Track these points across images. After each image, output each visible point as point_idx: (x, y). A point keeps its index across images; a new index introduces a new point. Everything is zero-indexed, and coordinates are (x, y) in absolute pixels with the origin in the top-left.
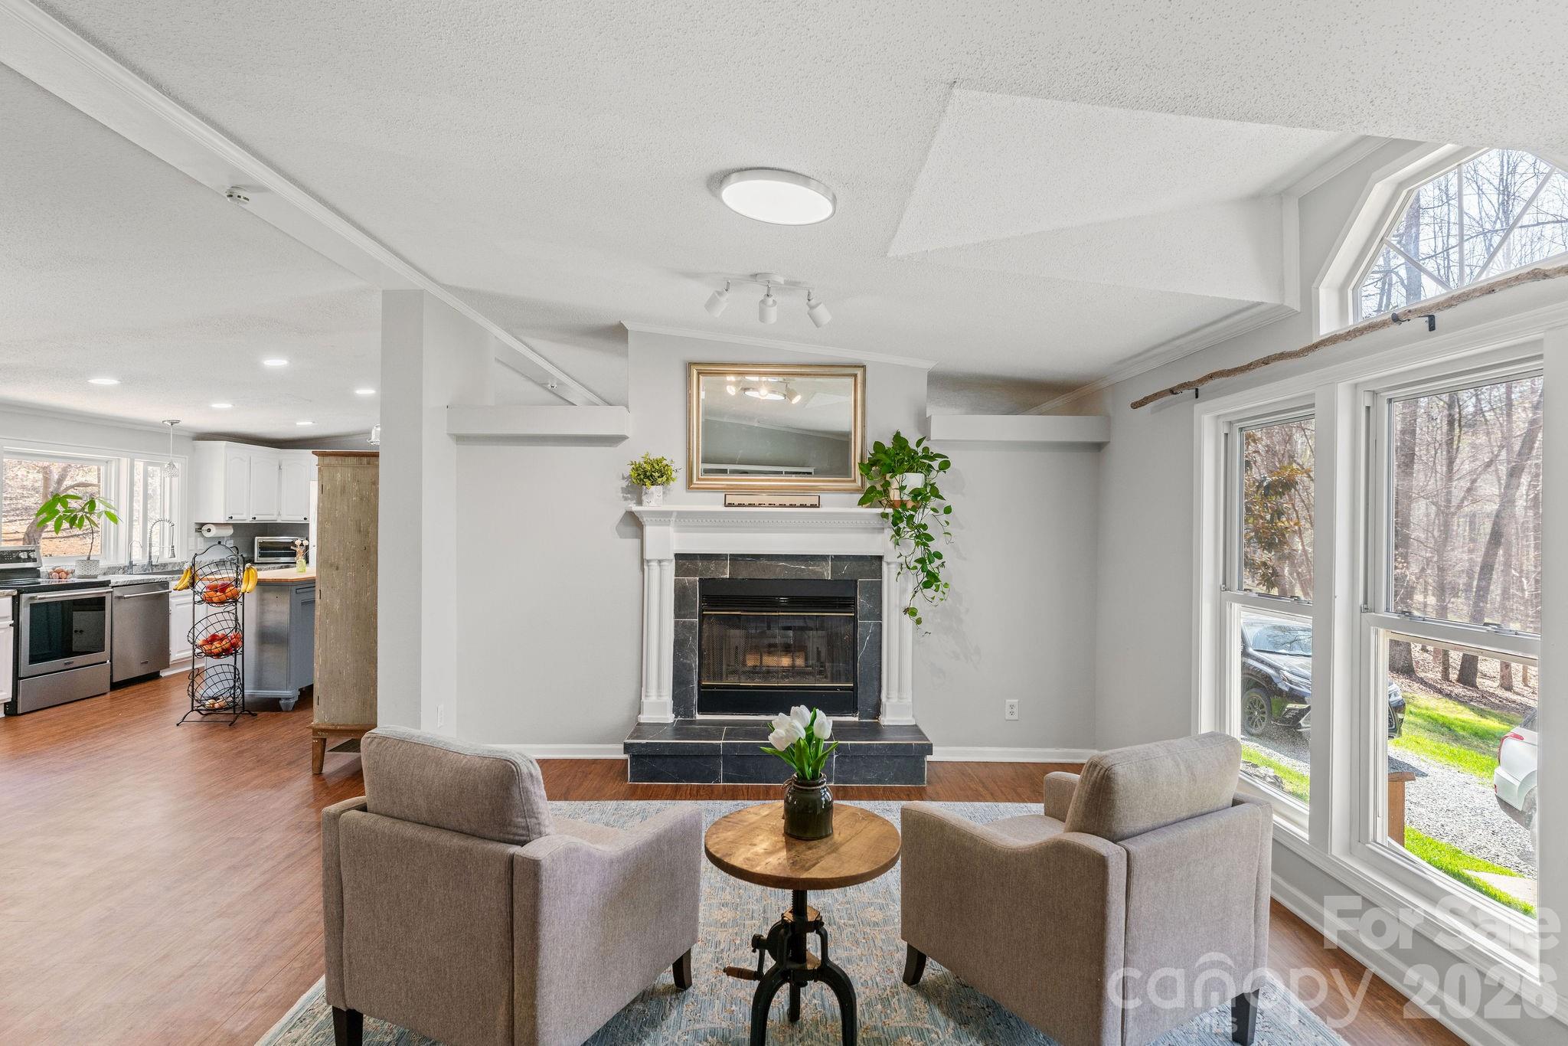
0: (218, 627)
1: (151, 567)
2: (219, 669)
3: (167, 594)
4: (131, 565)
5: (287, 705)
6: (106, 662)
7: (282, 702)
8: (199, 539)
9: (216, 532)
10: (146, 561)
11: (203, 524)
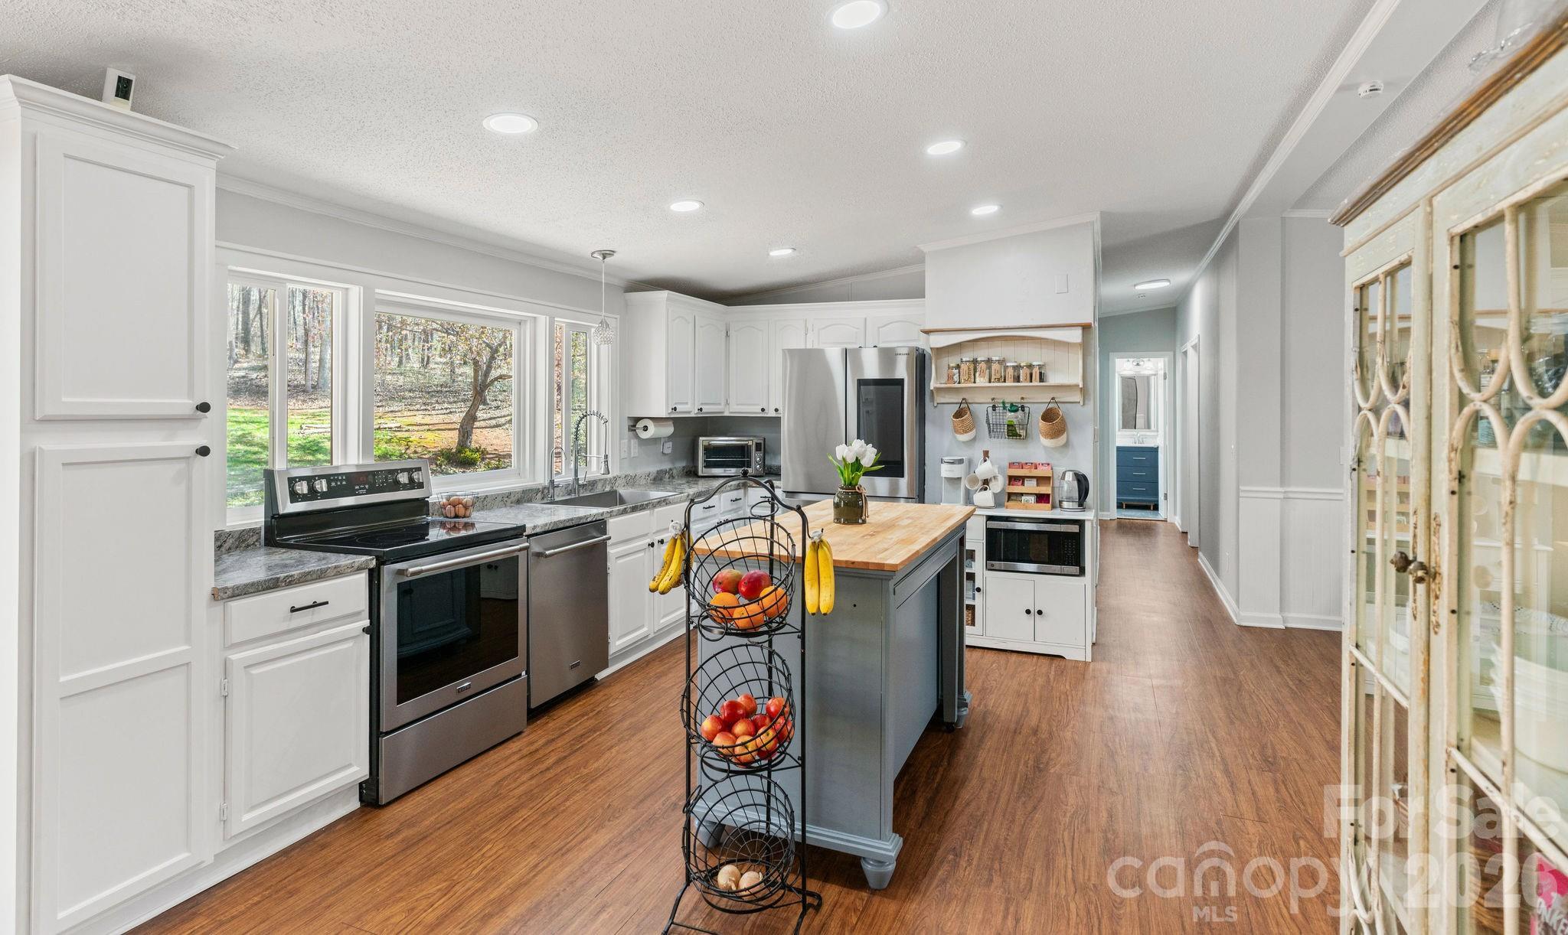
3: (604, 544)
4: (553, 486)
5: (881, 877)
6: (520, 675)
7: (869, 868)
8: (634, 442)
9: (653, 431)
10: (571, 478)
11: (638, 420)
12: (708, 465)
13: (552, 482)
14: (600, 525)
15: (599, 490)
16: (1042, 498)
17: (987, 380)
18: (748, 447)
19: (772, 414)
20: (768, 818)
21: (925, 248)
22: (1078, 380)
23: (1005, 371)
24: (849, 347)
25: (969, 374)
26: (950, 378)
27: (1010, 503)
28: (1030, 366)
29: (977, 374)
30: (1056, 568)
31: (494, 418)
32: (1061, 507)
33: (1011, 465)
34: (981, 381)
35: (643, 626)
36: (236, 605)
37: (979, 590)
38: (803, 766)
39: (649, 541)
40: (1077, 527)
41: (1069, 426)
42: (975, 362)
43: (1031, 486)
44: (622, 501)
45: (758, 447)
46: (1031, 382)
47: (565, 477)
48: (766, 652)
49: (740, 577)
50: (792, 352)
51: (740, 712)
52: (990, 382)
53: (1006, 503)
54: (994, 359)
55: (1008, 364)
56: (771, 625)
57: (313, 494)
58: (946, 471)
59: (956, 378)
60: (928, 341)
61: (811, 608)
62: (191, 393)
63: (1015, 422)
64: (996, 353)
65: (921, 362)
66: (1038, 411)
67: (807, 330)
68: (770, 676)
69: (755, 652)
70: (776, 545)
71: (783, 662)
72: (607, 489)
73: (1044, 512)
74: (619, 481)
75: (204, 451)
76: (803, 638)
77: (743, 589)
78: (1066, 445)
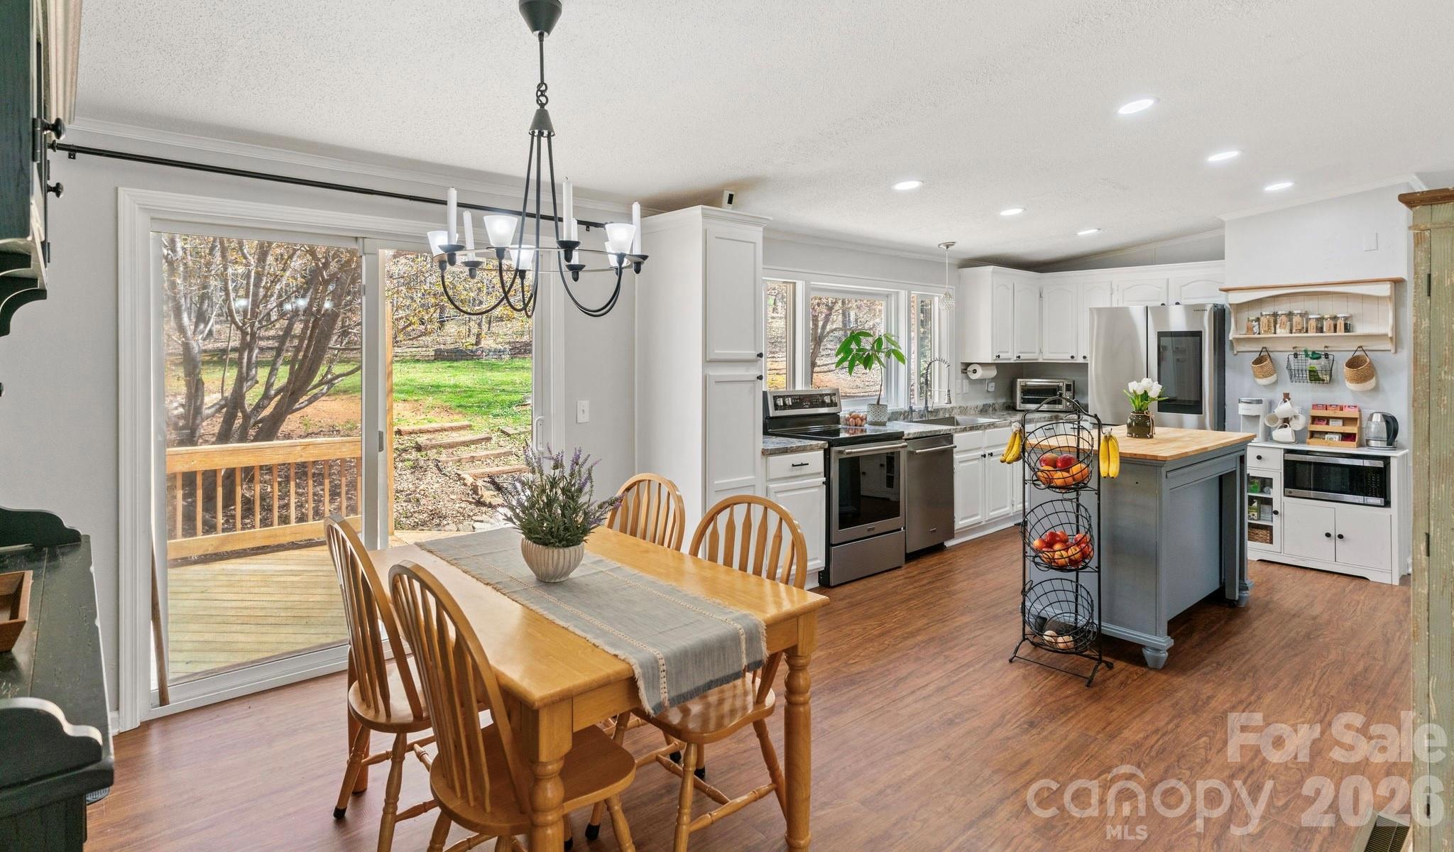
0: (1055, 520)
1: (929, 416)
2: (1057, 585)
3: (951, 451)
4: (911, 410)
5: (1157, 660)
6: (900, 529)
7: (1148, 653)
8: (966, 382)
9: (980, 373)
10: (922, 406)
11: (968, 365)
12: (1025, 401)
13: (911, 408)
14: (948, 438)
15: (941, 415)
16: (1347, 437)
17: (1288, 331)
18: (1059, 388)
19: (1081, 360)
20: (1077, 611)
21: (1225, 218)
22: (1387, 329)
23: (1307, 323)
24: (1150, 304)
25: (1269, 326)
26: (1250, 329)
27: (1312, 440)
28: (1335, 318)
29: (1278, 326)
30: (1360, 499)
31: (826, 365)
32: (1368, 445)
33: (1315, 406)
34: (1282, 332)
35: (977, 515)
36: (772, 459)
37: (1276, 513)
38: (1099, 572)
39: (982, 453)
40: (1382, 462)
41: (1379, 372)
42: (1275, 315)
43: (1336, 426)
44: (958, 424)
45: (1068, 388)
46: (1335, 331)
47: (918, 405)
48: (1075, 505)
49: (1057, 458)
50: (1099, 310)
51: (1058, 539)
52: (1291, 332)
53: (1308, 440)
54: (1295, 312)
55: (1311, 317)
56: (1078, 486)
57: (785, 407)
58: (1243, 409)
59: (1256, 329)
60: (1227, 298)
61: (1103, 474)
62: (755, 349)
63: (1317, 368)
64: (1297, 307)
65: (1220, 316)
66: (1342, 358)
67: (1112, 290)
68: (1078, 522)
69: (1068, 504)
70: (1081, 440)
71: (1086, 509)
72: (947, 416)
73: (1351, 448)
74: (955, 411)
75: (760, 378)
76: (1099, 494)
77: (1059, 465)
78: (1376, 389)
